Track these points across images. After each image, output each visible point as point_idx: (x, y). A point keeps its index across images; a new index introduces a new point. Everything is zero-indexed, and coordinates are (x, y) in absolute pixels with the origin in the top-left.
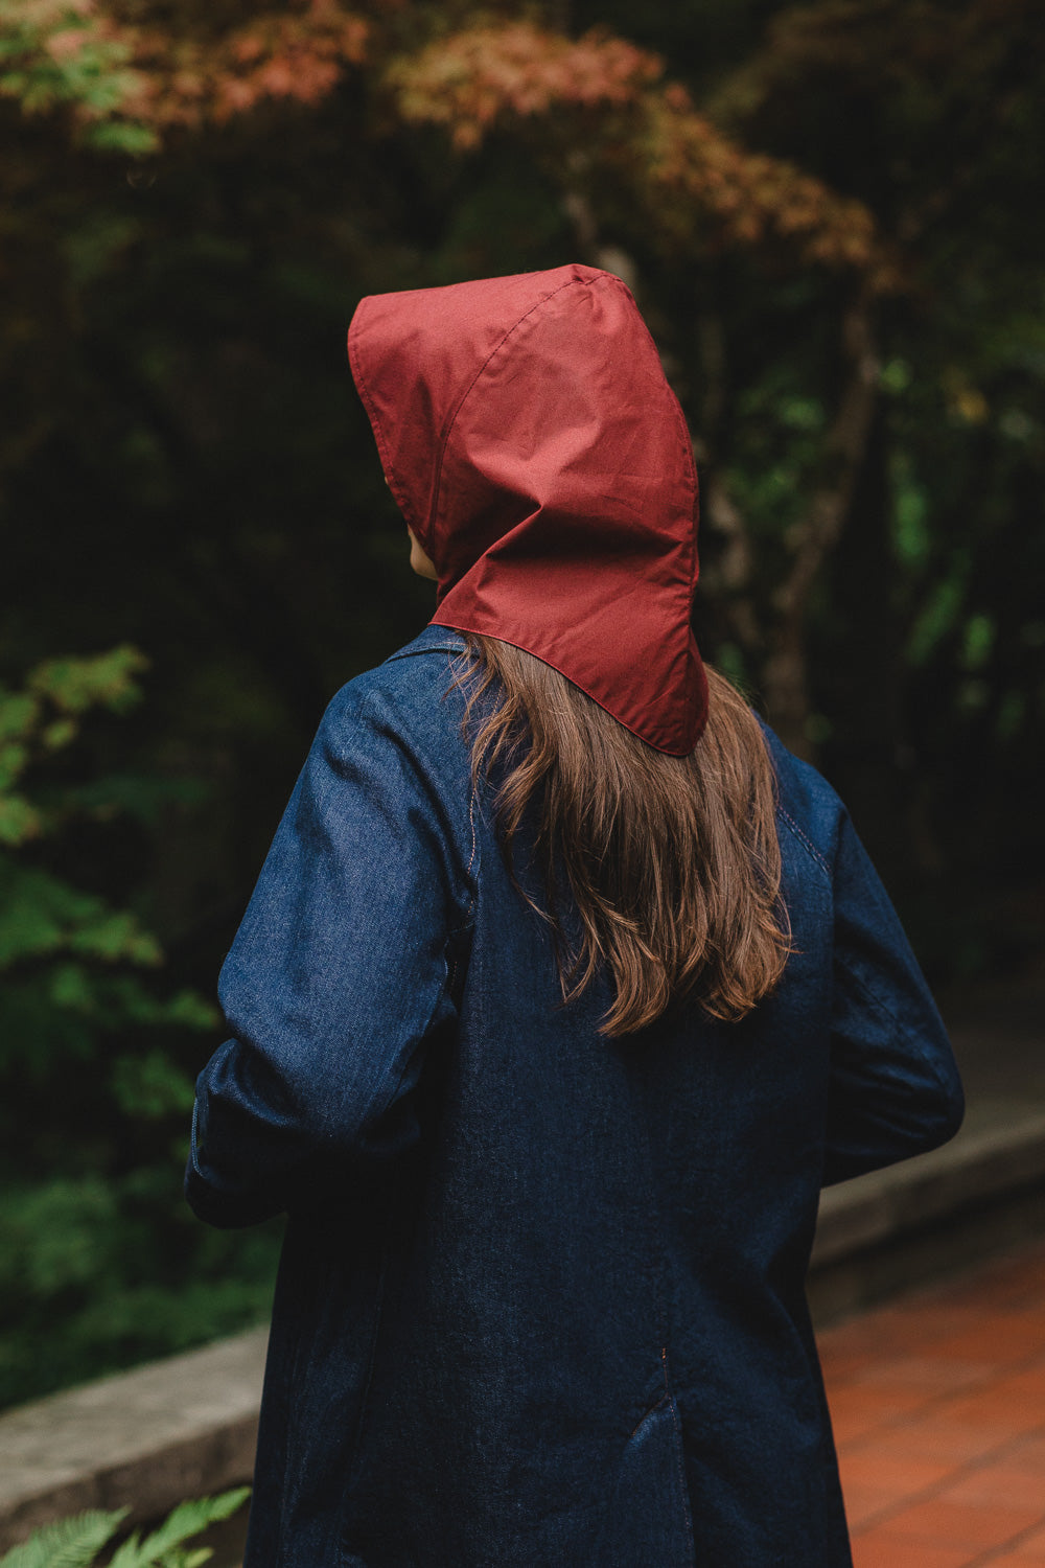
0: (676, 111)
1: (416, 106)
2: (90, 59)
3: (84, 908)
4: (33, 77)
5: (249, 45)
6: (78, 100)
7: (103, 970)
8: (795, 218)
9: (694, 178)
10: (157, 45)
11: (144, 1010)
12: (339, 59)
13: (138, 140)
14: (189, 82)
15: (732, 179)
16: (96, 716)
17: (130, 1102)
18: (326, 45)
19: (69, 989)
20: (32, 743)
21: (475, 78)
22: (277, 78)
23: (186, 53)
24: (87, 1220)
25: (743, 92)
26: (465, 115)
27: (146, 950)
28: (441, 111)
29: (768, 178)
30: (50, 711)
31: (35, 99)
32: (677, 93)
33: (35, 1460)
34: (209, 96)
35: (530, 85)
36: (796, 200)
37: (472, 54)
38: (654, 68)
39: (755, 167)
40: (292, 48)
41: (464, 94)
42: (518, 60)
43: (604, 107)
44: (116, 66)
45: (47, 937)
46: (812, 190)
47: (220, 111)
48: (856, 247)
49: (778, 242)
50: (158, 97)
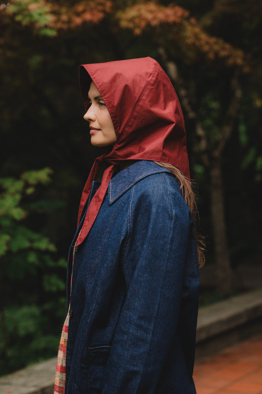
0: (193, 25)
1: (124, 24)
2: (39, 11)
3: (35, 236)
4: (25, 16)
5: (80, 8)
6: (36, 22)
7: (41, 253)
8: (223, 53)
9: (197, 43)
10: (56, 8)
11: (51, 263)
12: (104, 11)
13: (51, 33)
14: (64, 17)
15: (207, 43)
16: (39, 186)
17: (47, 287)
18: (100, 8)
19: (32, 258)
20: (23, 193)
21: (140, 17)
22: (88, 16)
23: (64, 10)
24: (33, 316)
25: (207, 21)
26: (137, 26)
27: (52, 248)
28: (131, 25)
29: (216, 43)
30: (27, 185)
31: (25, 22)
32: (193, 20)
33: (24, 385)
34: (69, 21)
35: (155, 18)
36: (223, 49)
37: (139, 10)
38: (187, 14)
39: (213, 40)
40: (92, 9)
41: (137, 21)
42: (151, 12)
43: (175, 24)
44: (47, 13)
45: (26, 244)
46: (228, 46)
47: (73, 25)
48: (239, 61)
49: (219, 60)
50: (56, 22)
